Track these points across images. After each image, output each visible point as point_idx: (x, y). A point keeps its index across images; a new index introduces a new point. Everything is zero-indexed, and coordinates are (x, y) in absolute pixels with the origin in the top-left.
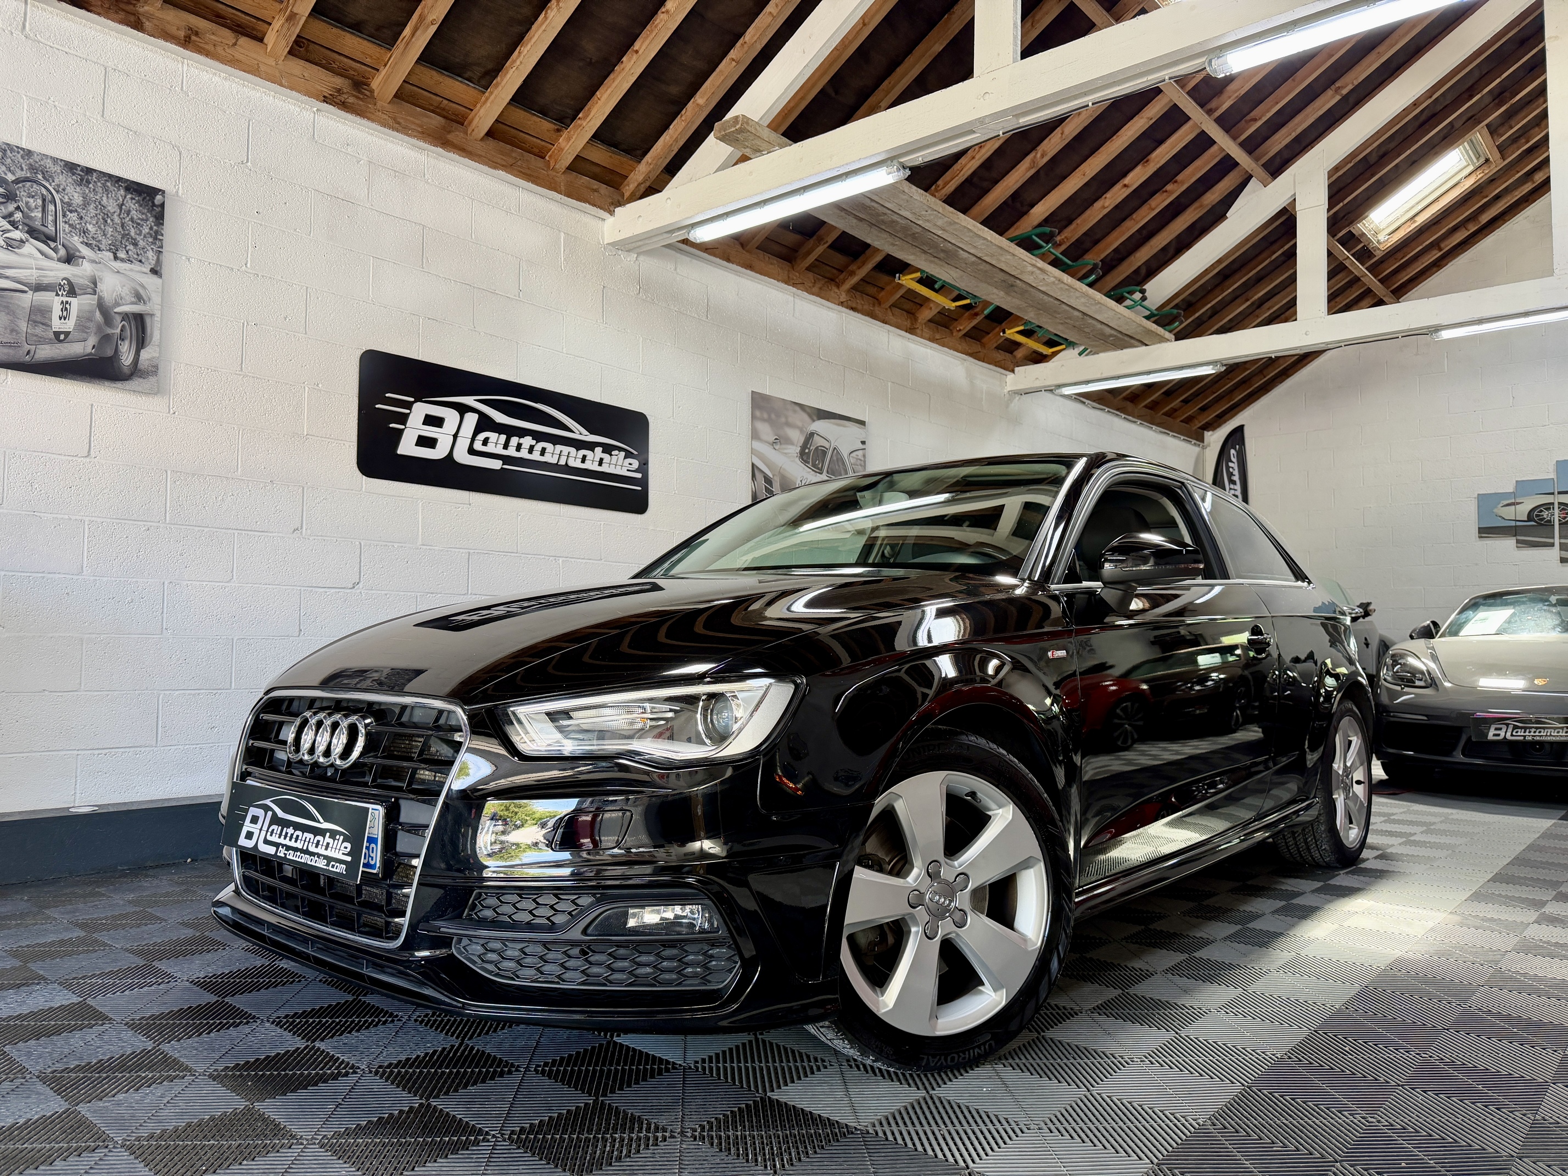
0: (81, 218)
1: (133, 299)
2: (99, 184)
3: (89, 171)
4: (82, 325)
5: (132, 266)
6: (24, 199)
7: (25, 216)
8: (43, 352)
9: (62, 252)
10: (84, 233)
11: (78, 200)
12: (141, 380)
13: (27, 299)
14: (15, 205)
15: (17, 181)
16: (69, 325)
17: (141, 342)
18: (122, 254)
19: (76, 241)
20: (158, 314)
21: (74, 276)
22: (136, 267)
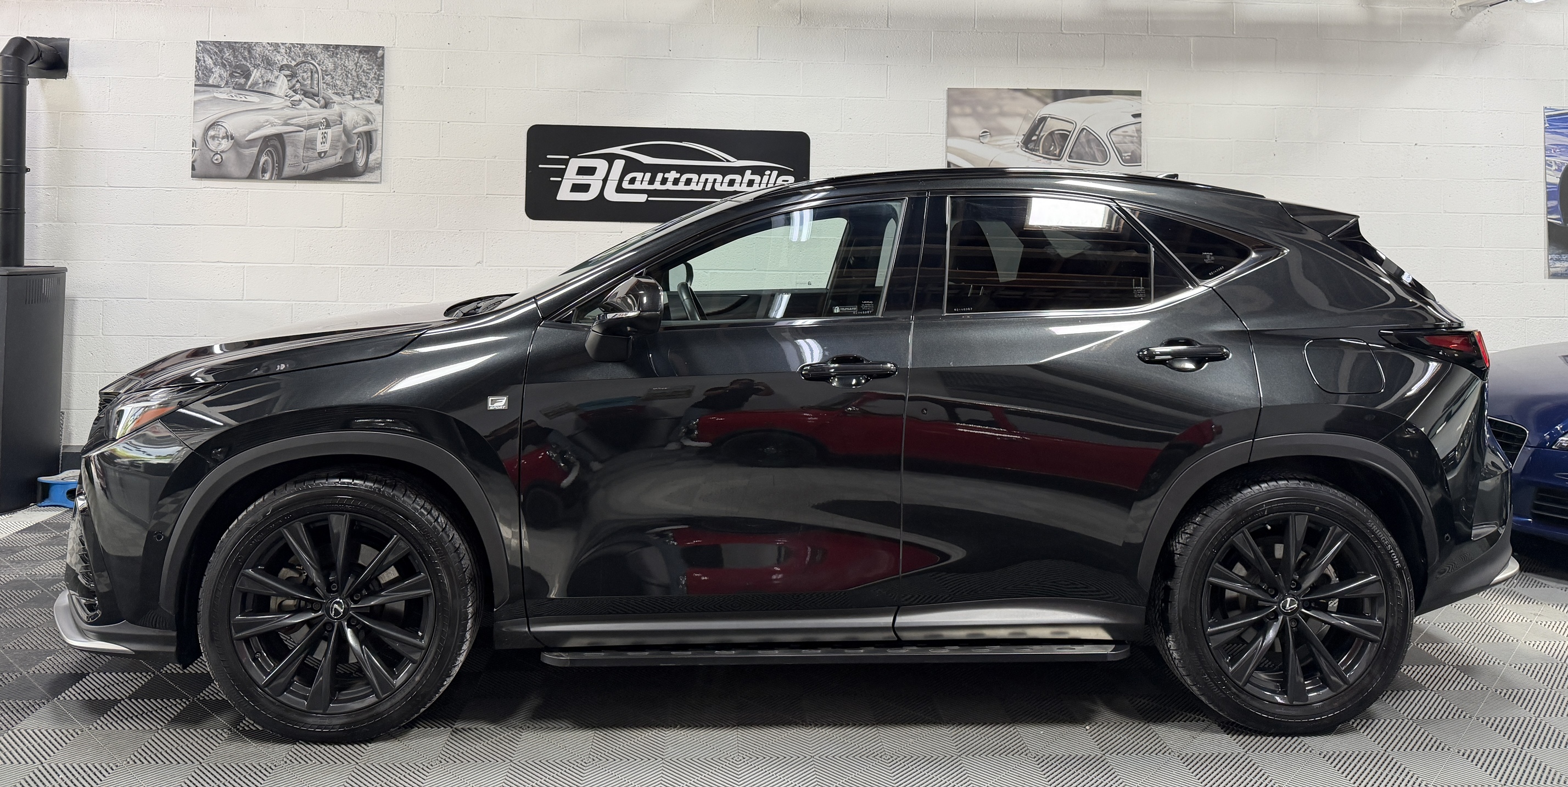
0: (333, 78)
1: (365, 123)
2: (343, 53)
3: (337, 47)
4: (333, 147)
5: (364, 101)
6: (301, 75)
7: (302, 85)
8: (312, 166)
9: (322, 102)
10: (335, 86)
11: (331, 66)
12: (370, 174)
13: (304, 135)
14: (296, 80)
15: (296, 65)
16: (326, 147)
17: (370, 150)
18: (357, 95)
19: (330, 92)
20: (380, 129)
21: (329, 115)
22: (366, 101)
